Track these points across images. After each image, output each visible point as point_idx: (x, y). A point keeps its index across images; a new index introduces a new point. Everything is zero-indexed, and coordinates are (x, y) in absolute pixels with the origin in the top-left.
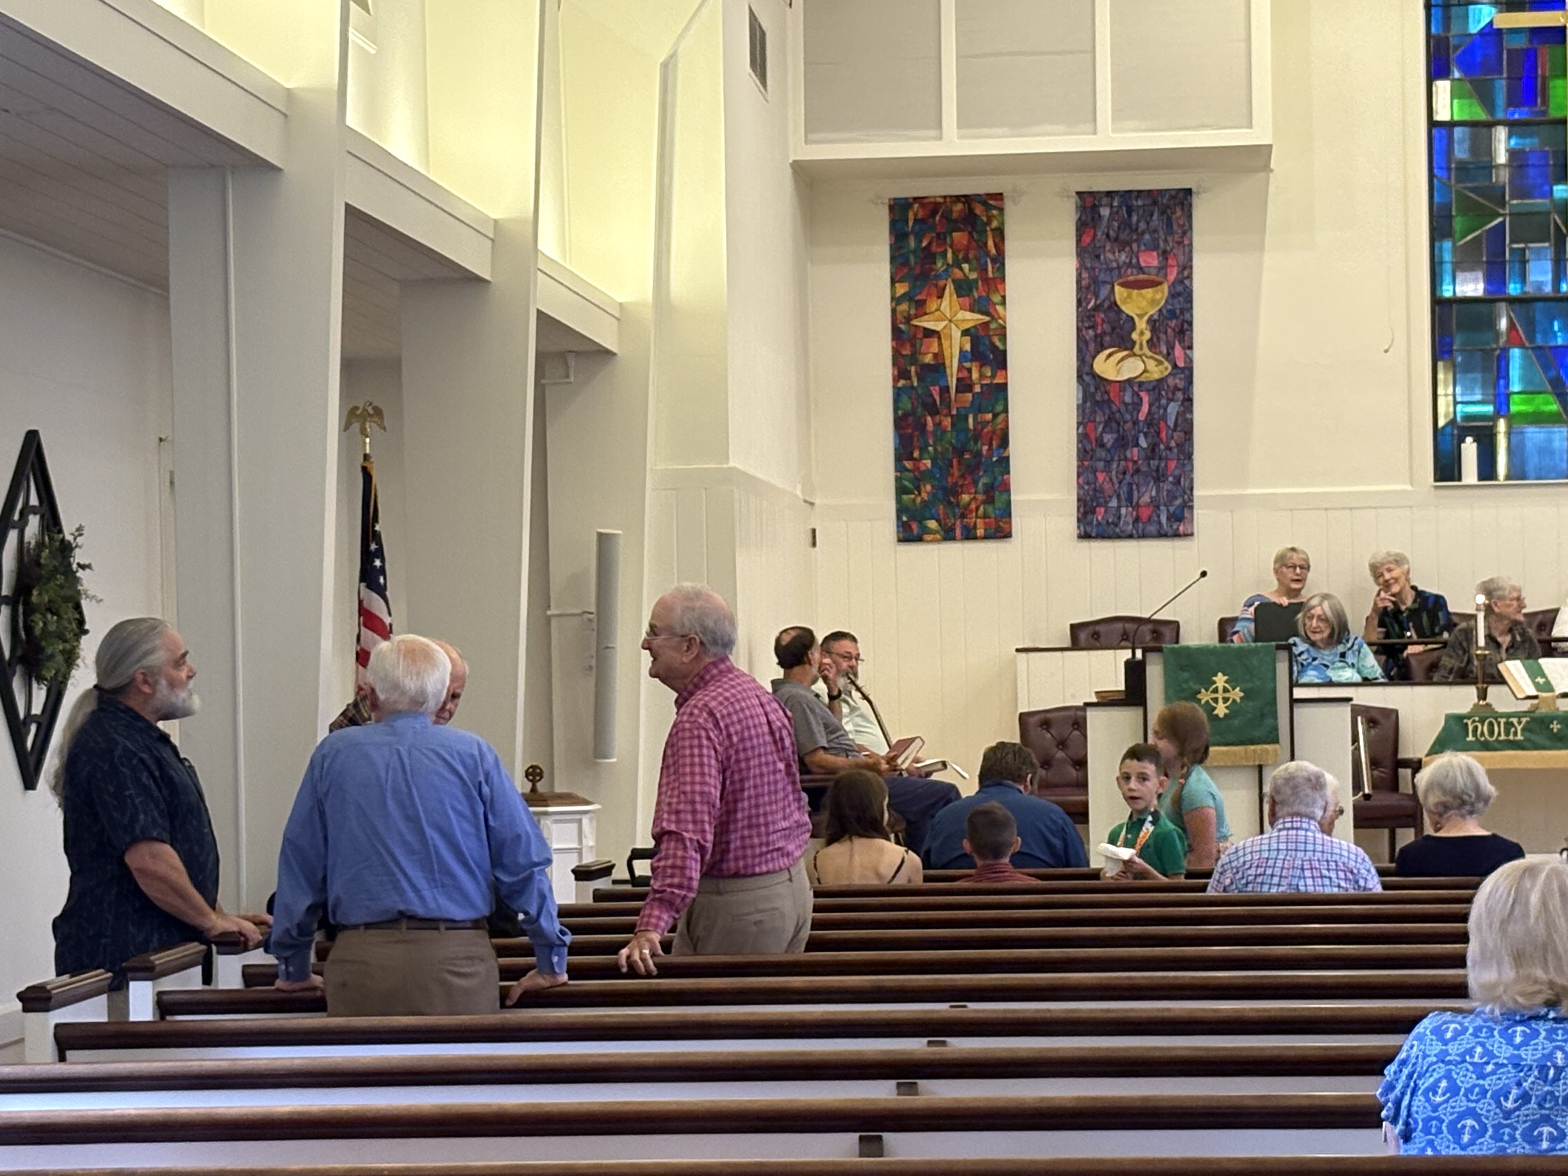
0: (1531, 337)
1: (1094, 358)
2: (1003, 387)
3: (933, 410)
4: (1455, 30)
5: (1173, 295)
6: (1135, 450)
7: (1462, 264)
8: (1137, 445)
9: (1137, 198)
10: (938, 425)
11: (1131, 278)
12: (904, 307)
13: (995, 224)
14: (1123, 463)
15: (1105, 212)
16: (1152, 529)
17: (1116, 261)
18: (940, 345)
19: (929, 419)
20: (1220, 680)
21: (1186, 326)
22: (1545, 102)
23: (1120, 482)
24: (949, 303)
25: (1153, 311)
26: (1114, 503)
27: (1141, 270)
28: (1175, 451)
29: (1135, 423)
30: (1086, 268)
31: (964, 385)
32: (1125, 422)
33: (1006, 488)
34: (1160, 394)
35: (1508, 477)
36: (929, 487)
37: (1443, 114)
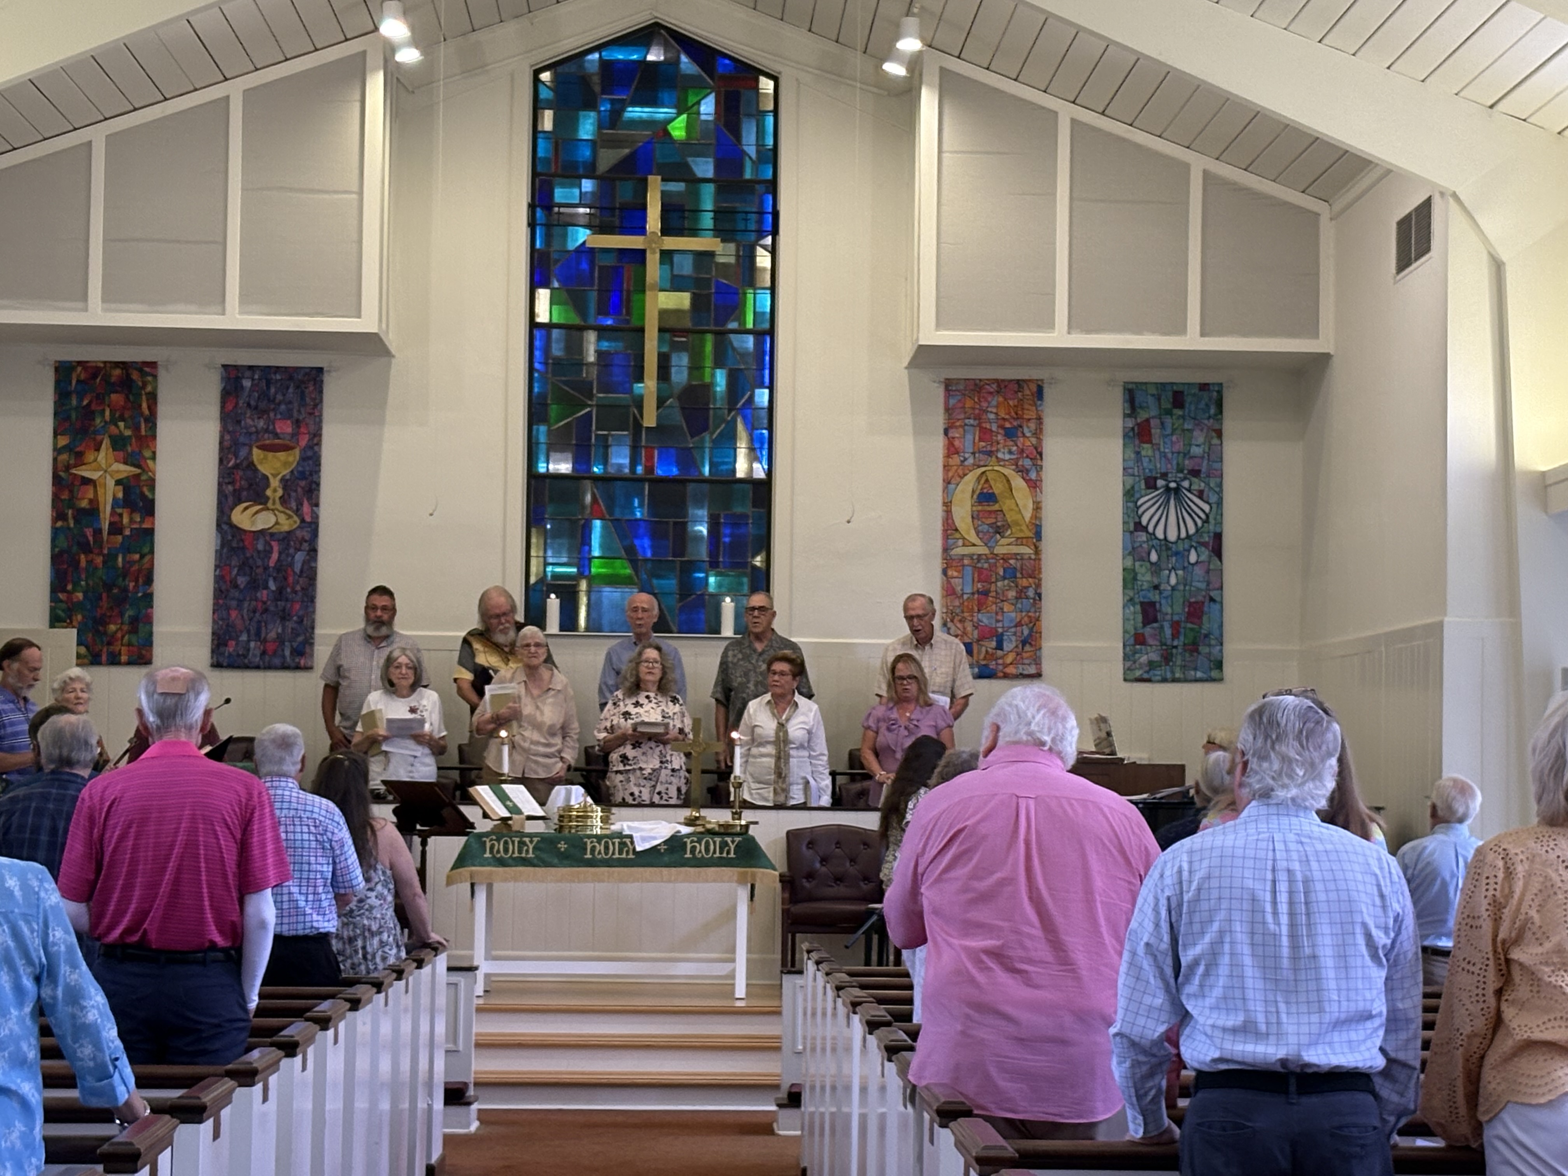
1: (232, 509)
2: (150, 532)
3: (86, 548)
4: (556, 246)
5: (304, 459)
6: (265, 592)
7: (556, 445)
8: (266, 587)
9: (275, 373)
10: (90, 562)
11: (267, 442)
12: (64, 457)
13: (149, 388)
14: (254, 603)
15: (247, 383)
16: (277, 661)
17: (256, 427)
18: (96, 492)
19: (83, 556)
21: (314, 486)
22: (629, 313)
23: (251, 620)
24: (104, 455)
25: (286, 472)
26: (244, 637)
27: (276, 435)
28: (300, 594)
29: (266, 568)
30: (229, 432)
31: (116, 528)
32: (258, 567)
33: (148, 621)
34: (288, 545)
35: (587, 629)
36: (79, 617)
37: (542, 317)
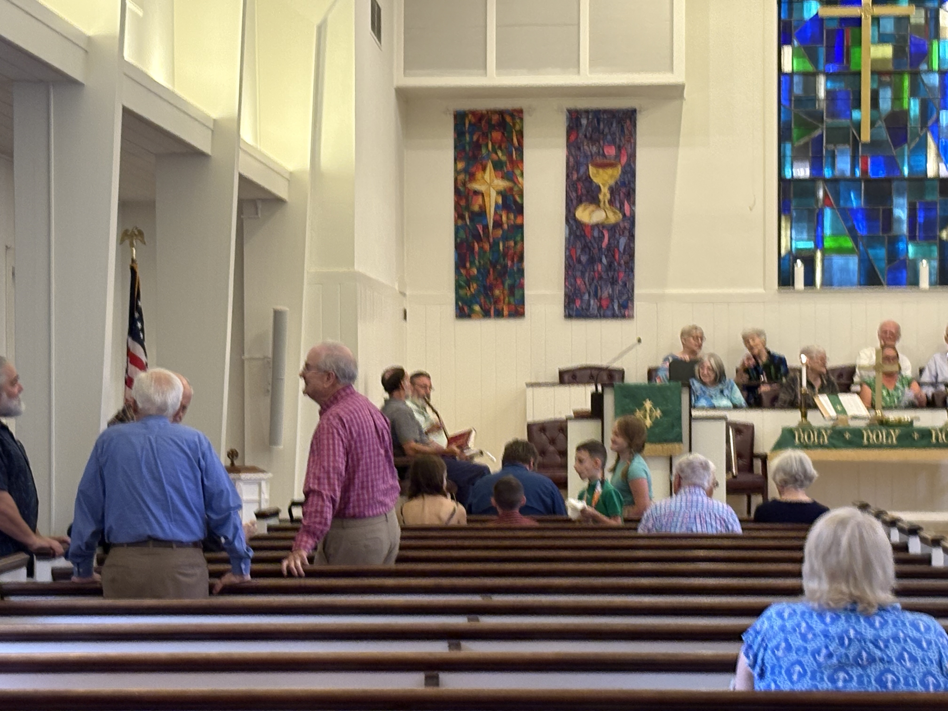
0: (837, 201)
1: (576, 209)
2: (521, 226)
3: (478, 239)
4: (795, 16)
5: (624, 172)
6: (600, 265)
7: (798, 157)
8: (601, 262)
9: (603, 114)
10: (481, 248)
11: (599, 162)
12: (462, 176)
13: (518, 127)
14: (592, 273)
15: (584, 122)
16: (609, 313)
17: (590, 151)
18: (483, 200)
19: (476, 244)
20: (648, 405)
21: (631, 191)
22: (848, 61)
23: (590, 285)
24: (489, 174)
25: (612, 182)
26: (586, 297)
27: (605, 157)
28: (624, 267)
29: (600, 249)
30: (572, 156)
31: (498, 224)
32: (594, 248)
33: (522, 287)
34: (615, 232)
35: (822, 285)
36: (475, 286)
37: (787, 68)
